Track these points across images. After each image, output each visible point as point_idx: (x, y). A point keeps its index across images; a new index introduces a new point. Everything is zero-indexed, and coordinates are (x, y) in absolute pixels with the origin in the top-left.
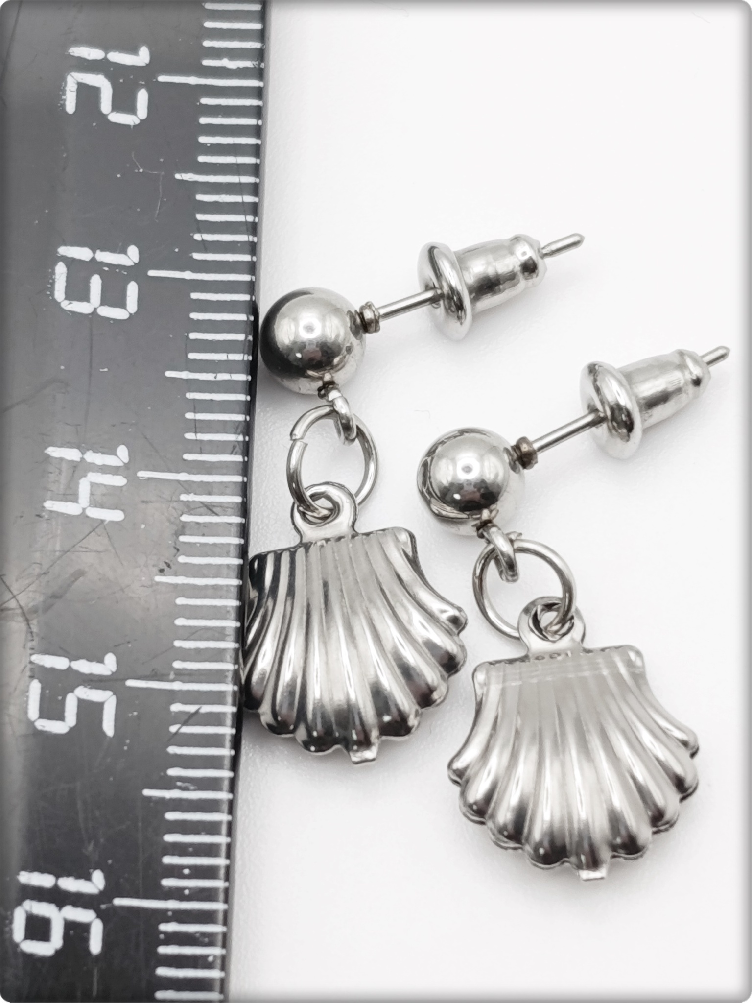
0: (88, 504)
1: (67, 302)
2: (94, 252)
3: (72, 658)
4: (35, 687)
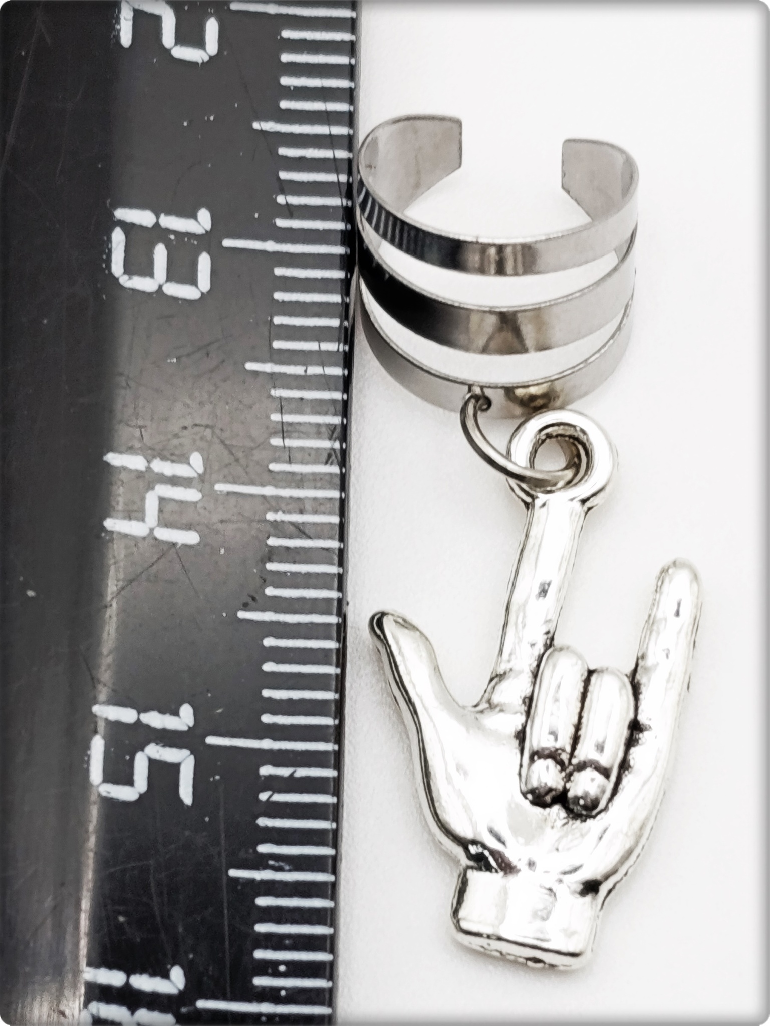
0: (156, 523)
1: (126, 277)
2: (158, 217)
3: (141, 710)
4: (98, 745)
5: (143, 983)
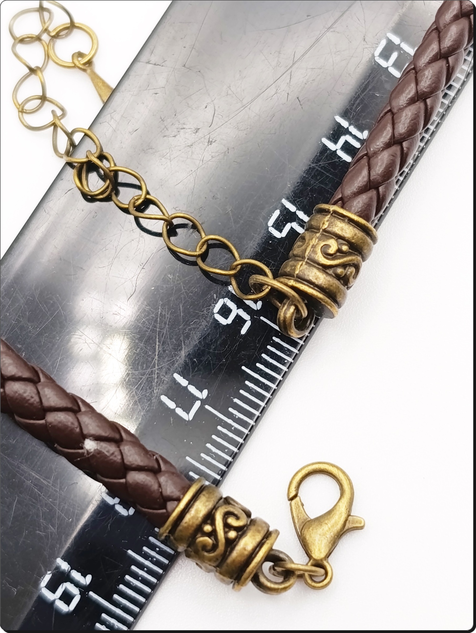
0: (340, 148)
1: (378, 58)
2: (401, 42)
3: (298, 209)
4: (277, 213)
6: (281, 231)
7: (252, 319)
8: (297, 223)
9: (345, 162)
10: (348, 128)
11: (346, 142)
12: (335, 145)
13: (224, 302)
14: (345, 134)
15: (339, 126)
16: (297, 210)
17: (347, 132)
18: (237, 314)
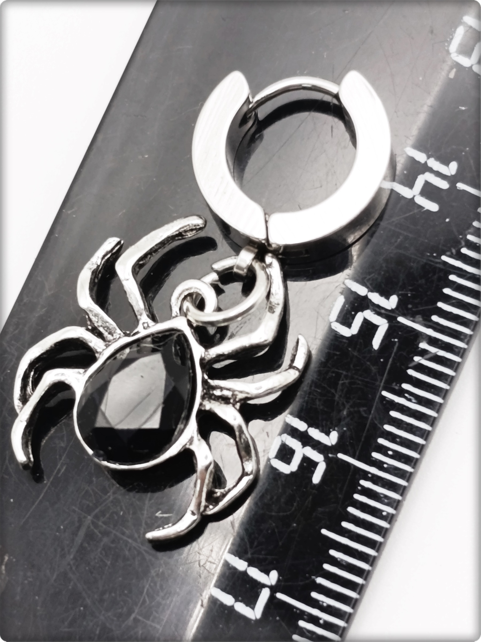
0: (418, 193)
1: (456, 54)
3: (370, 290)
4: (341, 300)
5: (315, 434)
6: (349, 325)
7: (327, 460)
8: (372, 311)
9: (428, 211)
10: (426, 162)
11: (427, 184)
12: (410, 190)
13: (282, 441)
14: (423, 173)
15: (413, 161)
16: (368, 292)
17: (425, 168)
18: (304, 455)
